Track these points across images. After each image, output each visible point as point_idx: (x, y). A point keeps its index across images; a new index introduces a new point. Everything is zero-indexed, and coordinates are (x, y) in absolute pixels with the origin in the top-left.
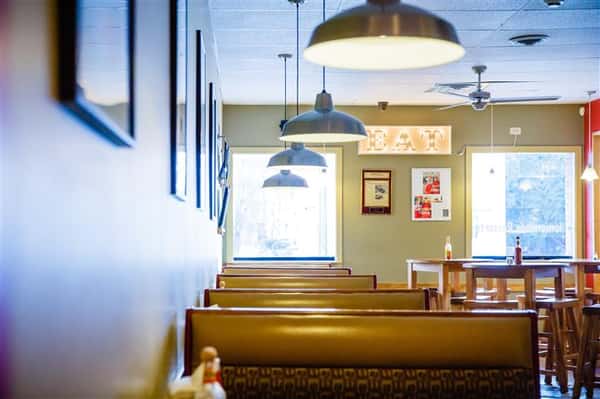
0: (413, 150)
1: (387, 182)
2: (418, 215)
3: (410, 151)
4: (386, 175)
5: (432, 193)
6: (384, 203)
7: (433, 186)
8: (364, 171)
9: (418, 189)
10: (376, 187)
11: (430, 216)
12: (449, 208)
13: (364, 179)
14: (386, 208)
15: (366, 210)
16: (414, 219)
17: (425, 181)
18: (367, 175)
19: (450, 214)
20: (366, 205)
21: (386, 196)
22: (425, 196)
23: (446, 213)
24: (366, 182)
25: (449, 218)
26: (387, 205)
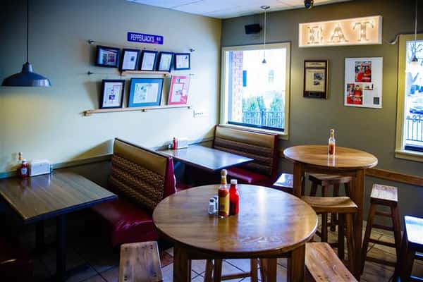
0: (346, 41)
1: (323, 71)
2: (350, 101)
3: (343, 43)
4: (323, 65)
5: (364, 81)
6: (320, 88)
7: (364, 74)
8: (305, 61)
9: (350, 77)
10: (315, 75)
11: (361, 103)
12: (380, 95)
13: (305, 68)
14: (322, 93)
15: (307, 94)
16: (346, 104)
17: (357, 70)
18: (308, 65)
19: (380, 102)
20: (307, 90)
21: (322, 83)
22: (356, 83)
23: (376, 100)
24: (307, 71)
25: (380, 106)
26: (323, 90)
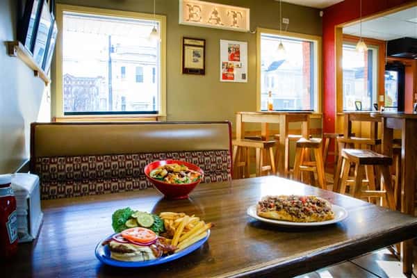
0: (222, 24)
1: (202, 49)
2: (225, 77)
3: (219, 26)
4: (201, 43)
5: (235, 60)
6: (199, 65)
7: (235, 55)
8: (184, 38)
9: (224, 57)
10: (194, 52)
11: (233, 79)
12: (246, 72)
13: (184, 45)
14: (201, 70)
15: (186, 71)
16: (221, 80)
17: (229, 51)
18: (187, 42)
19: (247, 77)
20: (186, 66)
21: (201, 60)
22: (230, 62)
23: (244, 77)
24: (186, 47)
25: (246, 81)
26: (202, 67)
